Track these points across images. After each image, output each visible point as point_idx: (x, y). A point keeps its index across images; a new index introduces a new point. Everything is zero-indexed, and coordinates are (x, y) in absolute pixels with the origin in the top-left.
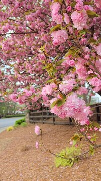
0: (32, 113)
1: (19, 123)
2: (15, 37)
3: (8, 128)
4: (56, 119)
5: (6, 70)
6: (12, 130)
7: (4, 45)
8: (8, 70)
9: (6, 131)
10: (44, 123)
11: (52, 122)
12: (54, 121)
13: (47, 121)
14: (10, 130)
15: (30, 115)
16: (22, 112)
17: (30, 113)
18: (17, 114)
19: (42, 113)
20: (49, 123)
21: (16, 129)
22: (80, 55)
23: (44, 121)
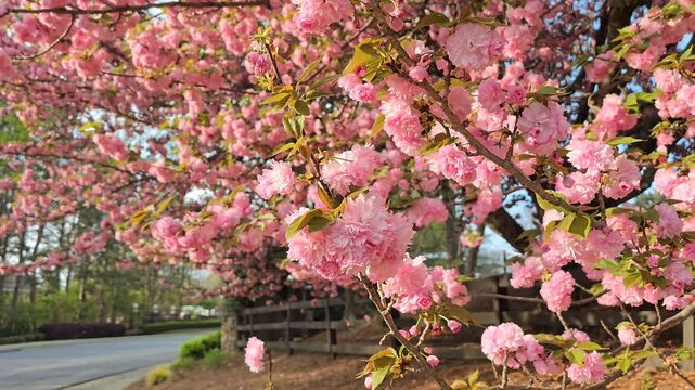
0: (248, 311)
1: (196, 353)
2: (181, 18)
3: (150, 374)
4: (339, 336)
5: (146, 145)
6: (165, 379)
7: (138, 48)
8: (158, 144)
9: (142, 383)
10: (292, 352)
11: (327, 347)
12: (334, 341)
13: (305, 345)
14: (159, 380)
15: (240, 320)
16: (206, 313)
17: (237, 311)
18: (188, 317)
19: (284, 313)
20: (314, 353)
21: (182, 377)
22: (394, 67)
23: (293, 345)
